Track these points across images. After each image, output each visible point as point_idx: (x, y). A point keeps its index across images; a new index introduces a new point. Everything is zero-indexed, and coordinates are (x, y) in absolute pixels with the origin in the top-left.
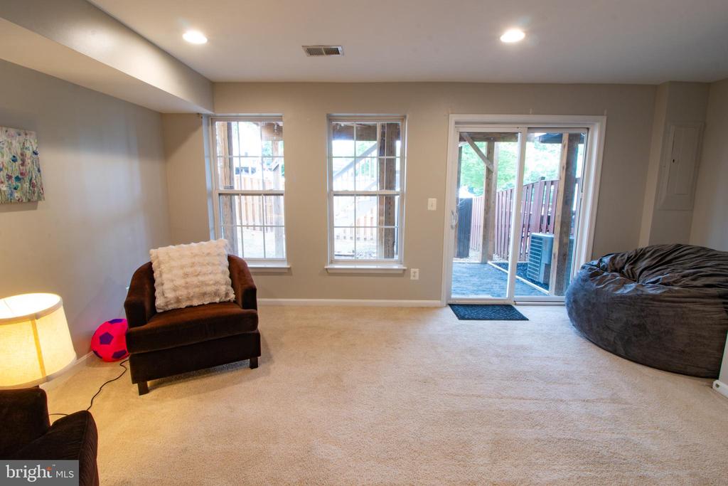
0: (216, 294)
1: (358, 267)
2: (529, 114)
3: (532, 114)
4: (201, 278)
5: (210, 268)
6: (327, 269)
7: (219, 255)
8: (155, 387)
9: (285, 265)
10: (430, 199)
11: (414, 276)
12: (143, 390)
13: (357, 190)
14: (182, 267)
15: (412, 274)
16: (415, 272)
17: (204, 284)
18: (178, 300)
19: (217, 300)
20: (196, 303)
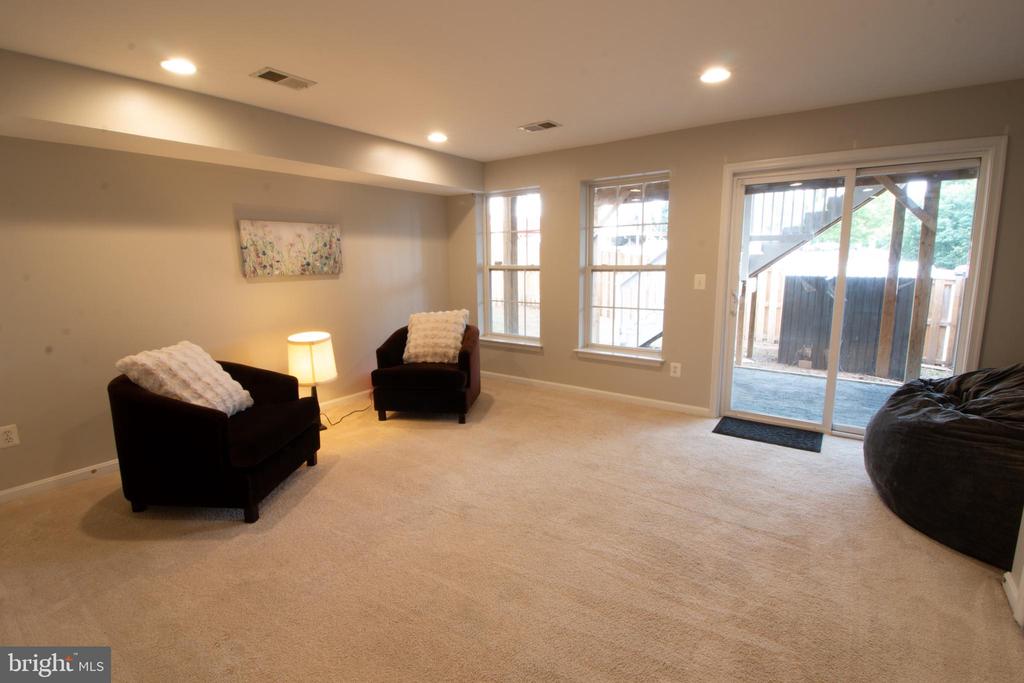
0: (445, 355)
1: (616, 354)
2: (852, 149)
3: (857, 148)
4: (435, 340)
5: (444, 333)
6: (577, 352)
7: (455, 323)
8: (392, 418)
9: (538, 344)
10: (697, 276)
11: (675, 372)
12: (382, 417)
13: (619, 264)
14: (425, 330)
15: (672, 370)
16: (675, 368)
17: (436, 345)
18: (417, 356)
19: (446, 361)
20: (429, 360)
